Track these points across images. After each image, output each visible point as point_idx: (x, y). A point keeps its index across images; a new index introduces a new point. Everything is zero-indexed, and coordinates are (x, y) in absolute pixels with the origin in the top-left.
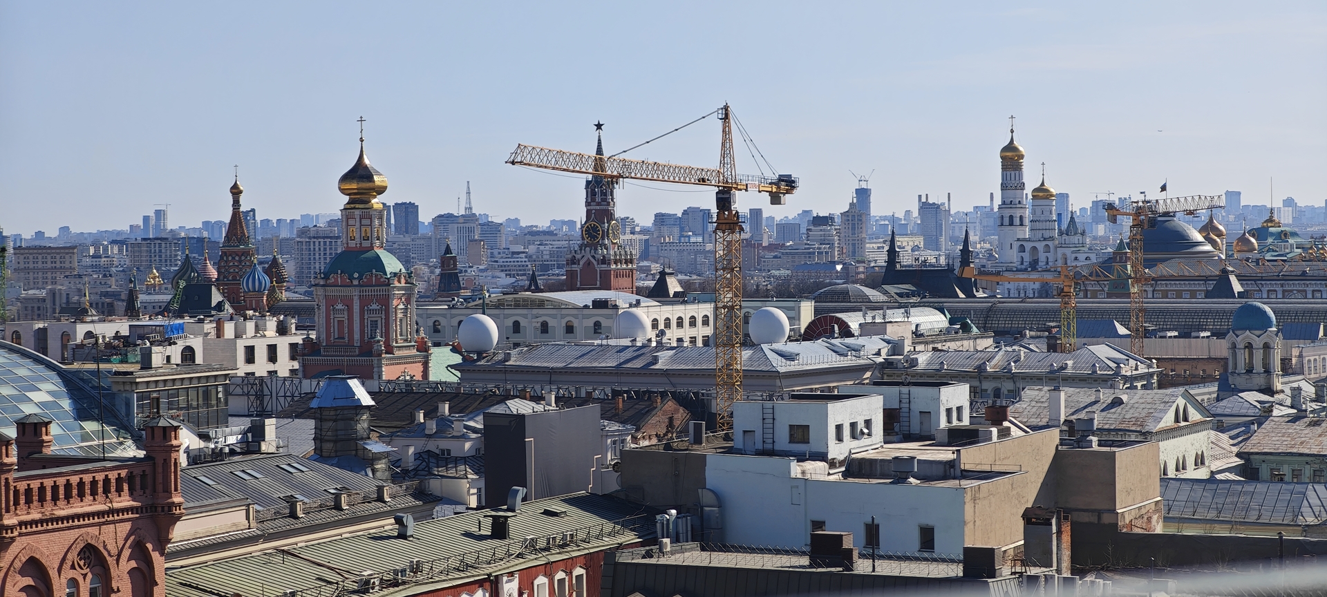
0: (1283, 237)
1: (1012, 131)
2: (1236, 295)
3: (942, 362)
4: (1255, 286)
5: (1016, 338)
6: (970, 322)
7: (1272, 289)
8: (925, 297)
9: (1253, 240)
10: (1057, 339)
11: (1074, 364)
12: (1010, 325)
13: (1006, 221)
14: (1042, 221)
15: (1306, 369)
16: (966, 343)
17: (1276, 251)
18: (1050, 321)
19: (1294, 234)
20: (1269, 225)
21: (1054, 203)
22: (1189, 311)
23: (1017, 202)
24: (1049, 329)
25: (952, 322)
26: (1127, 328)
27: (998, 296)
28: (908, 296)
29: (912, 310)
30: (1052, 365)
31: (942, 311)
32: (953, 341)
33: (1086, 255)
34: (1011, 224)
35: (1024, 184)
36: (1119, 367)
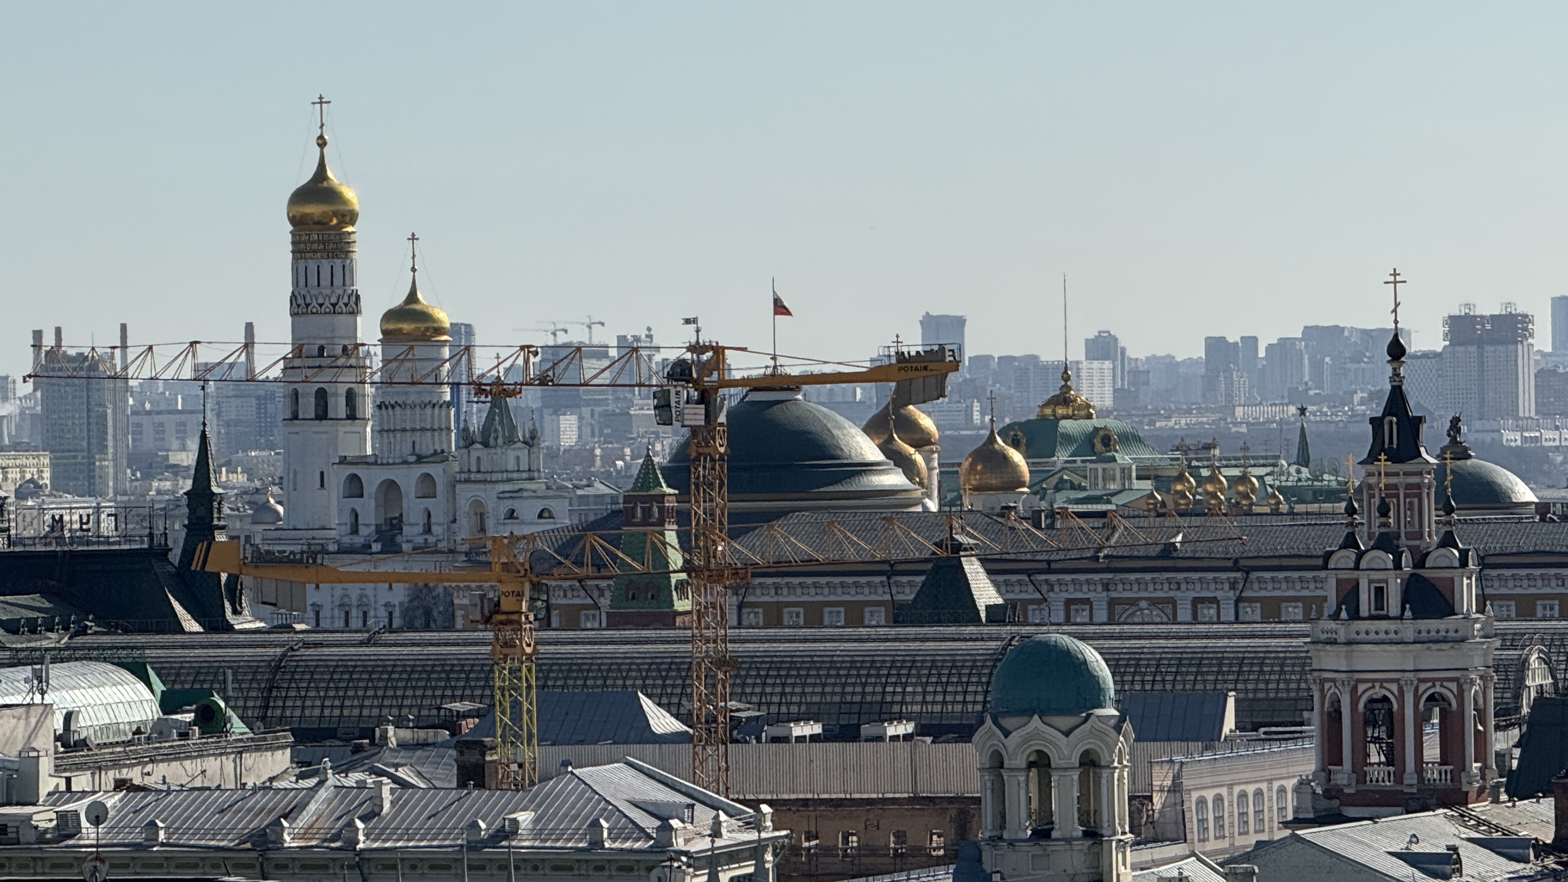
0: (1099, 446)
1: (322, 142)
2: (983, 615)
3: (153, 824)
4: (1031, 588)
5: (358, 749)
6: (222, 704)
7: (1079, 595)
8: (83, 631)
9: (1017, 457)
10: (483, 748)
11: (537, 821)
12: (337, 712)
13: (308, 406)
14: (413, 407)
15: (1193, 825)
16: (212, 764)
17: (1084, 489)
18: (453, 699)
19: (1129, 439)
20: (1060, 411)
21: (446, 352)
22: (853, 664)
23: (339, 351)
24: (451, 723)
25: (169, 704)
26: (677, 716)
27: (299, 627)
28: (33, 628)
29: (56, 671)
30: (475, 826)
31: (139, 672)
32: (175, 759)
33: (540, 505)
34: (322, 415)
35: (358, 297)
36: (666, 828)
